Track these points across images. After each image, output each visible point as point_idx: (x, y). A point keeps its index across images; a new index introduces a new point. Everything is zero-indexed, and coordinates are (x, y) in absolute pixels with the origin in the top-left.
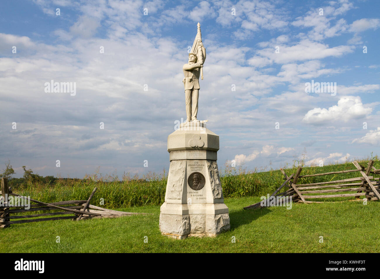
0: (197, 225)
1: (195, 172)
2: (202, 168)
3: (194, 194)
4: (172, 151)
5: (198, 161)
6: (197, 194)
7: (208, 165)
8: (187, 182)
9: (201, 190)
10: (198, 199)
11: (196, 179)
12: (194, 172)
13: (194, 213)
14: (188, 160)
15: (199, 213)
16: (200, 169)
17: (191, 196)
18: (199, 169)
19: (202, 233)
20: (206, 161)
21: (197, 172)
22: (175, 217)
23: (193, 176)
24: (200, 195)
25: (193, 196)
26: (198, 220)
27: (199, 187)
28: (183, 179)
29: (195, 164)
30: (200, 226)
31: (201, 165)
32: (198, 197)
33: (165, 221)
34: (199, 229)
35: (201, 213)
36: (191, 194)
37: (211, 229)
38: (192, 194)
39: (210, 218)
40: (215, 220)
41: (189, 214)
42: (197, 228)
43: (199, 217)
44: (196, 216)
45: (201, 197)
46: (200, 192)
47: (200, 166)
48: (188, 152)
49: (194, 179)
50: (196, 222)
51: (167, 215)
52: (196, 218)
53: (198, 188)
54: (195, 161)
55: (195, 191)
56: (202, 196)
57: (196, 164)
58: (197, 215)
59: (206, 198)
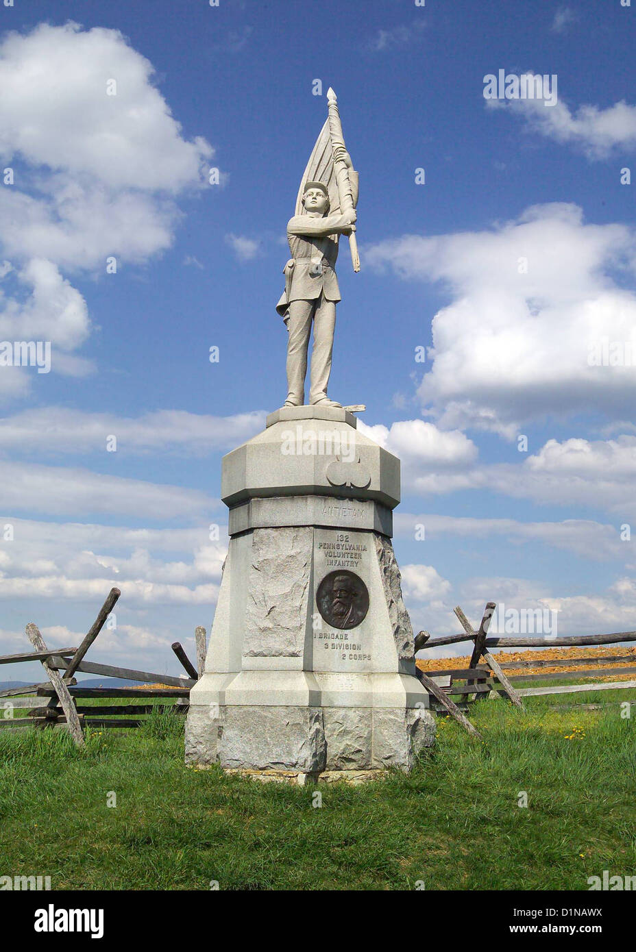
0: (347, 741)
1: (340, 568)
2: (360, 555)
3: (336, 642)
4: (258, 497)
5: (345, 533)
6: (345, 642)
7: (379, 548)
8: (315, 601)
9: (356, 631)
10: (347, 657)
11: (341, 590)
12: (336, 568)
13: (336, 704)
14: (318, 530)
15: (352, 704)
16: (354, 560)
17: (327, 646)
18: (350, 559)
19: (362, 768)
20: (371, 535)
21: (345, 568)
22: (284, 714)
23: (334, 583)
24: (354, 648)
25: (330, 646)
26: (348, 726)
27: (350, 618)
28: (305, 588)
29: (340, 542)
30: (357, 746)
31: (358, 549)
32: (347, 652)
33: (242, 730)
34: (352, 757)
35: (358, 704)
36: (325, 641)
37: (394, 756)
38: (330, 642)
39: (390, 720)
40: (406, 726)
41: (323, 704)
42: (347, 752)
43: (354, 715)
44: (342, 712)
45: (357, 652)
46: (353, 635)
47: (353, 551)
48: (317, 500)
49: (336, 591)
50: (345, 732)
51: (245, 709)
52: (343, 719)
53: (349, 622)
54: (340, 533)
55: (336, 631)
56: (359, 648)
57: (343, 543)
58: (345, 710)
59: (369, 656)
